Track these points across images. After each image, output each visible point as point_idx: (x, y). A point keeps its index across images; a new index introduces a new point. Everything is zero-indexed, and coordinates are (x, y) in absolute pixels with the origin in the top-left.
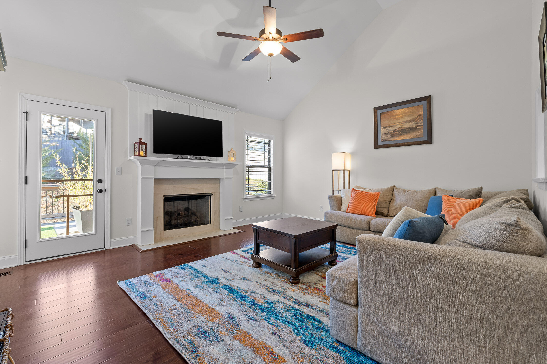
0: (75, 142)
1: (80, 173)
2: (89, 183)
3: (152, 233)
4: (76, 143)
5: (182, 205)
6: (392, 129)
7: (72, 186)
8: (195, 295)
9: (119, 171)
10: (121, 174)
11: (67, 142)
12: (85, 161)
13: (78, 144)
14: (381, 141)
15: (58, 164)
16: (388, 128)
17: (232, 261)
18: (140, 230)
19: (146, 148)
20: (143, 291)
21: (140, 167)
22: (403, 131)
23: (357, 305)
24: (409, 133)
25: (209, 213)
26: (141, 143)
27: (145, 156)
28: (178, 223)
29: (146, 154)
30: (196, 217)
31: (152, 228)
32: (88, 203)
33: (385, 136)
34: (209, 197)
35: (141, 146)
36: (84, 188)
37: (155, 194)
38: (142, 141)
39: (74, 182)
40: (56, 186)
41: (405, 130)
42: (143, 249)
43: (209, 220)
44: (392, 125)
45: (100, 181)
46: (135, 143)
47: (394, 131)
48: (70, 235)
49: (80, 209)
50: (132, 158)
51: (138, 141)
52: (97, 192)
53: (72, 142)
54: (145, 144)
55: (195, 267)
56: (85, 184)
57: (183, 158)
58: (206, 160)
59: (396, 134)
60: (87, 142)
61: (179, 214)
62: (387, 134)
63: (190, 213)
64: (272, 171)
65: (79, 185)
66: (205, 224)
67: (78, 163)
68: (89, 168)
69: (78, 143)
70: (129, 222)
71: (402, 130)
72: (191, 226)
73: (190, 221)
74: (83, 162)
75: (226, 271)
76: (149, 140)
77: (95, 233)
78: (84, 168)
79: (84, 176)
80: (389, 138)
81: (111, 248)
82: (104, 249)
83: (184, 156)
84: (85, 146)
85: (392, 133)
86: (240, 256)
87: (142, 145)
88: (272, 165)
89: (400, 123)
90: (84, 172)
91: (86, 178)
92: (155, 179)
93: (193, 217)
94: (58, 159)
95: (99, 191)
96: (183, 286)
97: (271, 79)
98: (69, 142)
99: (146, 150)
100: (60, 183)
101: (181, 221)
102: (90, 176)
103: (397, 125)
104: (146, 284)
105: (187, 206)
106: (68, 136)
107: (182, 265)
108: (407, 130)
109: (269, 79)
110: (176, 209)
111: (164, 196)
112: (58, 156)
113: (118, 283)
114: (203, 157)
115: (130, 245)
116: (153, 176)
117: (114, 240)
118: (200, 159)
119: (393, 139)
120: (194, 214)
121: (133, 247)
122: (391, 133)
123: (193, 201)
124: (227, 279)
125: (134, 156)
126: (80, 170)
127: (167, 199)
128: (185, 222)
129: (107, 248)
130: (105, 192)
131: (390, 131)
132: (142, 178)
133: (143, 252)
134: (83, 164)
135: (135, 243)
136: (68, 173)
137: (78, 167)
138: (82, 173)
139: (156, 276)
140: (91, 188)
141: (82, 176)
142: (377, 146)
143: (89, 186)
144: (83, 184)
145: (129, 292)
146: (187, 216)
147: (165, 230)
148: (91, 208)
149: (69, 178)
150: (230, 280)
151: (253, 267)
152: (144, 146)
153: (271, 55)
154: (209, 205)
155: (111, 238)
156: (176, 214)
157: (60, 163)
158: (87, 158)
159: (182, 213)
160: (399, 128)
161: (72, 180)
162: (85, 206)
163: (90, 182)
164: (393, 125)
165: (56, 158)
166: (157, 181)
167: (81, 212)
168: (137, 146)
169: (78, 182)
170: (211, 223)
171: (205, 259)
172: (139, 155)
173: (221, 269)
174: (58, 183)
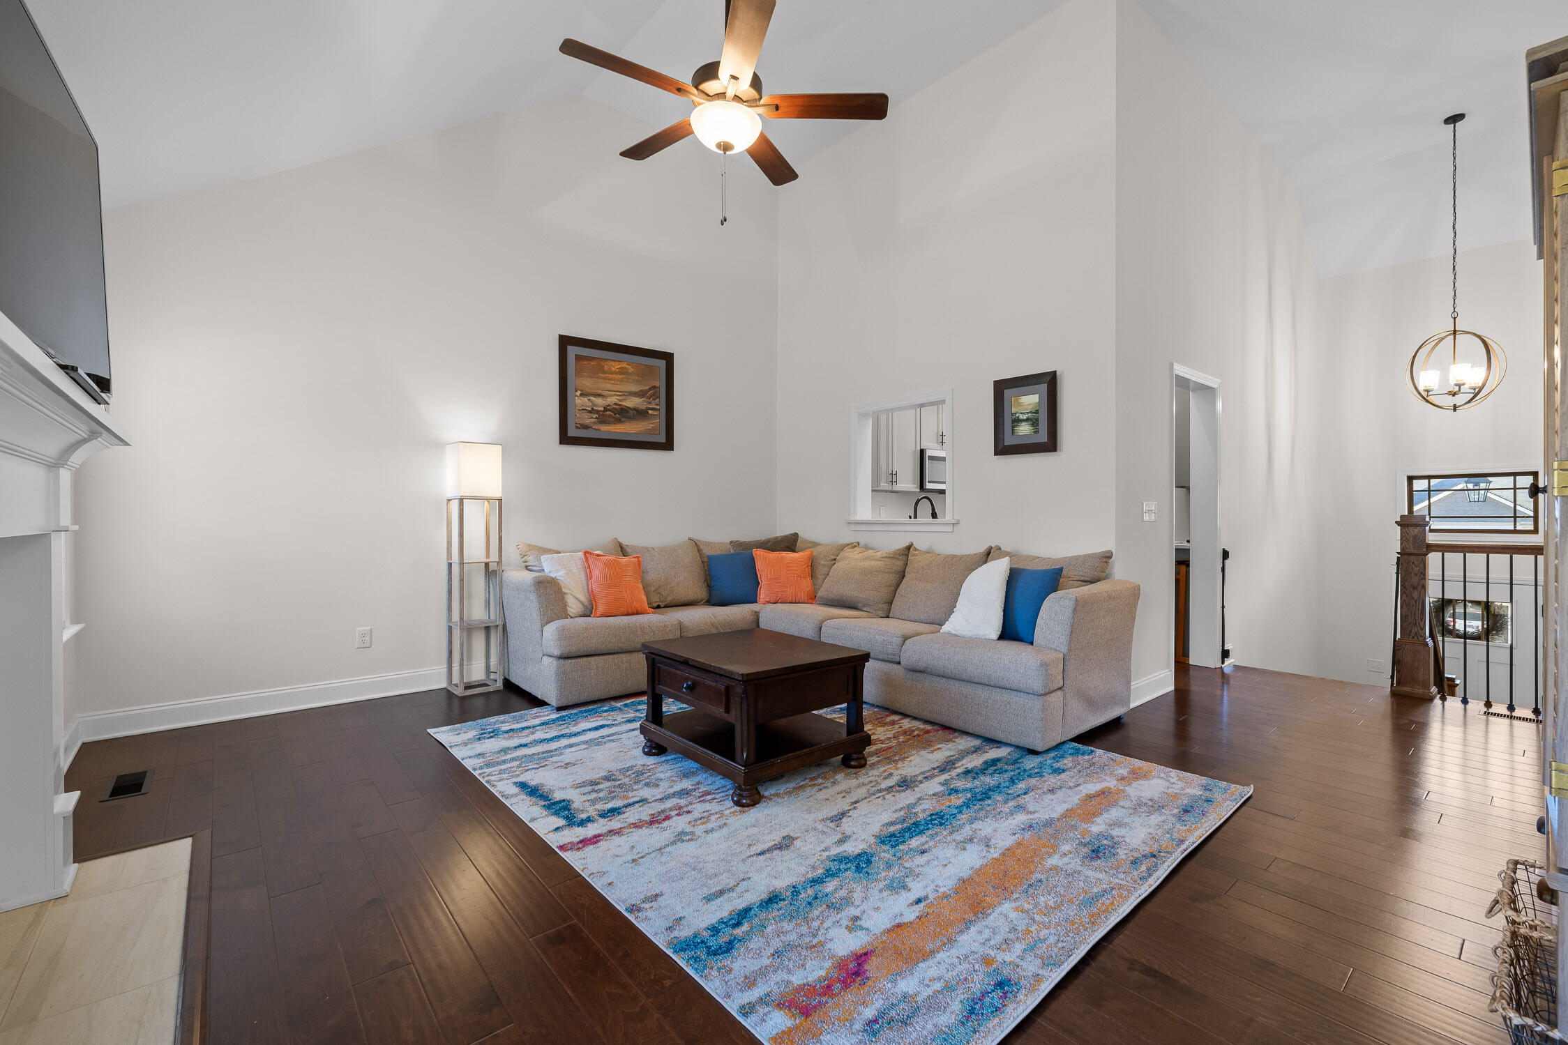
6: (600, 403)
14: (577, 427)
16: (592, 398)
22: (622, 414)
24: (634, 419)
33: (586, 415)
41: (628, 412)
44: (600, 392)
47: (606, 409)
59: (610, 416)
62: (590, 412)
71: (621, 409)
80: (594, 423)
85: (600, 411)
89: (618, 393)
103: (614, 395)
108: (631, 412)
119: (604, 428)
122: (597, 412)
131: (596, 406)
142: (565, 439)
153: (726, 147)
160: (616, 404)
164: (604, 393)
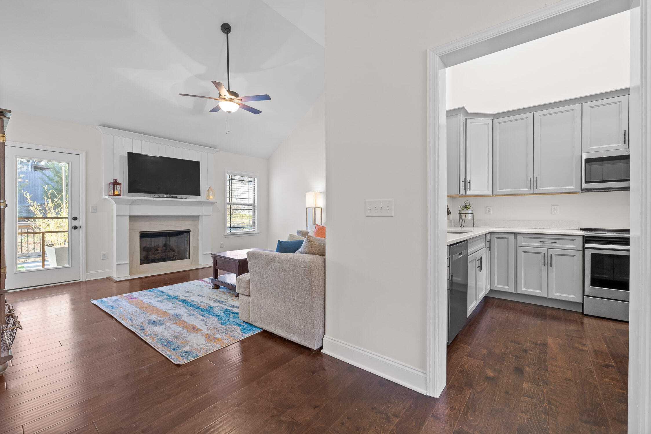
0: (43, 175)
1: (53, 211)
2: (63, 221)
3: (128, 266)
4: (45, 175)
5: (160, 242)
7: (45, 224)
8: (155, 305)
9: (94, 209)
10: (96, 212)
11: (34, 174)
12: (58, 199)
13: (48, 177)
15: (29, 202)
17: (197, 286)
18: (115, 263)
19: (120, 188)
20: (112, 305)
21: (115, 206)
23: (249, 296)
25: (188, 249)
26: (115, 183)
27: (120, 195)
28: (155, 257)
29: (121, 193)
30: (174, 252)
31: (128, 262)
32: (63, 241)
34: (188, 233)
35: (115, 186)
36: (57, 226)
37: (131, 230)
38: (116, 181)
39: (46, 220)
40: (28, 224)
42: (118, 280)
43: (188, 255)
45: (75, 219)
46: (109, 184)
48: (46, 267)
49: (53, 247)
50: (107, 197)
51: (113, 181)
52: (72, 229)
53: (39, 173)
54: (120, 184)
55: (162, 290)
56: (58, 222)
57: (161, 197)
58: (182, 198)
60: (59, 175)
61: (157, 250)
63: (168, 249)
64: (256, 209)
65: (52, 222)
66: (183, 259)
67: (50, 201)
68: (62, 206)
69: (48, 175)
70: (105, 257)
72: (169, 261)
73: (168, 256)
74: (56, 200)
75: (187, 292)
76: (124, 180)
77: (70, 266)
78: (57, 206)
79: (58, 214)
81: (87, 280)
82: (80, 281)
83: (160, 195)
84: (56, 179)
86: (206, 282)
87: (117, 185)
88: (256, 203)
90: (58, 210)
91: (59, 216)
92: (130, 217)
93: (171, 252)
94: (28, 197)
95: (74, 227)
96: (147, 301)
97: (229, 132)
98: (36, 174)
99: (120, 190)
100: (32, 221)
101: (158, 256)
102: (64, 213)
104: (115, 301)
105: (165, 243)
106: (33, 164)
107: (151, 289)
109: (228, 132)
110: (153, 245)
111: (140, 232)
112: (28, 194)
113: (91, 301)
114: (179, 196)
115: (106, 277)
116: (128, 214)
117: (89, 273)
118: (177, 198)
120: (172, 250)
121: (109, 279)
123: (171, 238)
124: (185, 296)
125: (109, 195)
126: (53, 208)
127: (144, 235)
128: (163, 257)
129: (82, 280)
130: (80, 228)
132: (117, 216)
133: (117, 282)
134: (56, 202)
135: (111, 276)
136: (40, 210)
137: (51, 205)
138: (55, 211)
139: (126, 296)
140: (65, 224)
141: (55, 214)
143: (63, 224)
144: (57, 222)
145: (100, 306)
146: (165, 251)
147: (141, 264)
148: (67, 245)
149: (41, 216)
150: (188, 297)
151: (213, 288)
152: (118, 186)
153: (229, 112)
154: (188, 241)
155: (87, 271)
156: (153, 250)
157: (31, 201)
158: (60, 196)
159: (159, 249)
161: (44, 218)
162: (59, 244)
163: (64, 219)
165: (26, 196)
166: (132, 218)
167: (56, 249)
168: (111, 186)
169: (51, 219)
170: (189, 258)
171: (173, 285)
172: (114, 195)
173: (184, 291)
174: (30, 221)
